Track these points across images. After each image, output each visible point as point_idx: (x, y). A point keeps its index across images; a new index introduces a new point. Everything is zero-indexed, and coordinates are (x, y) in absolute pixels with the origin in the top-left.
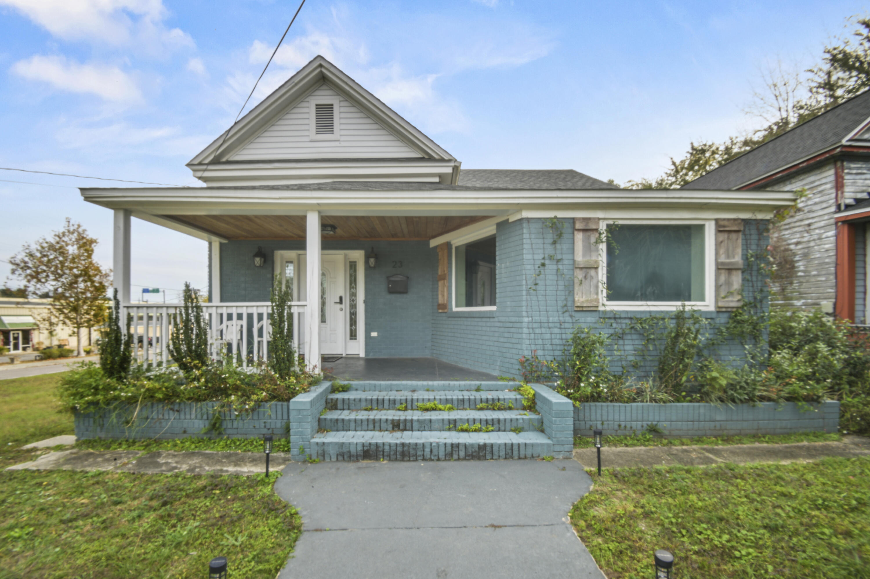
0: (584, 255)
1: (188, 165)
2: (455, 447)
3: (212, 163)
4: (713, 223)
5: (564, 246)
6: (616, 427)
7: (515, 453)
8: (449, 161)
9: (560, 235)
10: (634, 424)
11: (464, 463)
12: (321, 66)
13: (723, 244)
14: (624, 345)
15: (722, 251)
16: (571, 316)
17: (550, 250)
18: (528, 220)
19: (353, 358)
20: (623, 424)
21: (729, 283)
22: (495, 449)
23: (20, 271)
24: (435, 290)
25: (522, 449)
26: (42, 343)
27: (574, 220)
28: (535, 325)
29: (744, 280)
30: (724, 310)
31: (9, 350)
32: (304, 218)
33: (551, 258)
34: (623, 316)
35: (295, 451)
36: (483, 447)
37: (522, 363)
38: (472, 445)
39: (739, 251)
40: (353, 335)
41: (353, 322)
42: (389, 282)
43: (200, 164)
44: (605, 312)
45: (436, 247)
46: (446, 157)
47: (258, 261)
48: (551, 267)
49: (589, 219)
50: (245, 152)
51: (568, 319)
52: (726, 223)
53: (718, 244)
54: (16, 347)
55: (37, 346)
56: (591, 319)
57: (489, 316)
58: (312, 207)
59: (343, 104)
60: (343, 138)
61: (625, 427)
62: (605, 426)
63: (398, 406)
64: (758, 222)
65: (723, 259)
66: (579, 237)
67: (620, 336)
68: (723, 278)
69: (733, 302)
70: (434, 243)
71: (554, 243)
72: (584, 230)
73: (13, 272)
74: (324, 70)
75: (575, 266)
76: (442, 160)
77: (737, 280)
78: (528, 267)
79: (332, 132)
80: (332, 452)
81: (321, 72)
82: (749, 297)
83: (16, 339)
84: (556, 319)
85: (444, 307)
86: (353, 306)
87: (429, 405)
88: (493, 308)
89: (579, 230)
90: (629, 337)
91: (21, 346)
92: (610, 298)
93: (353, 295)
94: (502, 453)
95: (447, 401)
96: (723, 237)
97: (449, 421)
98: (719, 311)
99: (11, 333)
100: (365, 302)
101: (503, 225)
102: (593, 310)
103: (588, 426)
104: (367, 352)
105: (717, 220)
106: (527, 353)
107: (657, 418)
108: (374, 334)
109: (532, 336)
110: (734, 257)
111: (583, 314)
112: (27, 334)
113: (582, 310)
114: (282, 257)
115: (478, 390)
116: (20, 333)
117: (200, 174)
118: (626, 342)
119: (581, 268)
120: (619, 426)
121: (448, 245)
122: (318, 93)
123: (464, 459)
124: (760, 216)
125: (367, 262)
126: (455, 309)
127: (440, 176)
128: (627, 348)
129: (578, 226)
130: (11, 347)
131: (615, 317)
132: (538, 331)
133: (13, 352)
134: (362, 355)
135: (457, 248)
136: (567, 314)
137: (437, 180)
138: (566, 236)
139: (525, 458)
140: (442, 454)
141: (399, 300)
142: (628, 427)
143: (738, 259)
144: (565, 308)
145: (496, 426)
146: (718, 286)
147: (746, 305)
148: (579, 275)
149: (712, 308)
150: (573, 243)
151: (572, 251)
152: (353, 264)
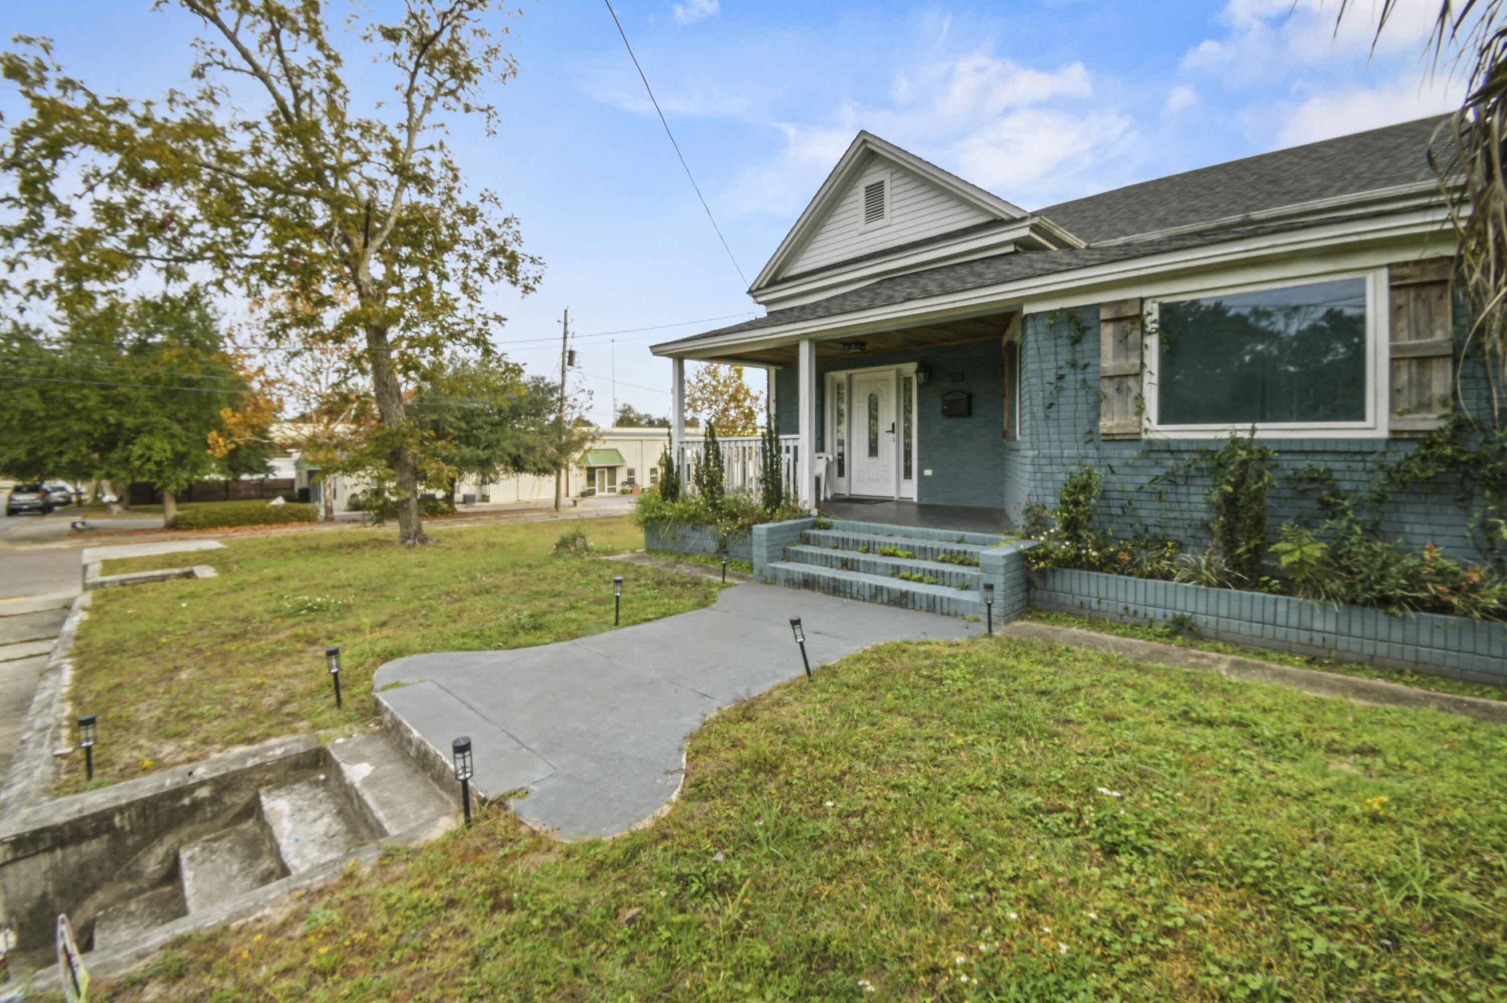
0: (1115, 357)
1: (750, 291)
2: (879, 589)
3: (769, 285)
4: (1384, 274)
5: (1087, 346)
6: (1121, 610)
7: (938, 607)
8: (1023, 219)
9: (1080, 332)
10: (1151, 611)
11: (885, 607)
12: (865, 141)
13: (1403, 311)
14: (1189, 494)
15: (1402, 324)
16: (1098, 449)
17: (1067, 354)
18: (1034, 316)
19: (902, 503)
20: (1132, 608)
21: (1422, 385)
22: (917, 598)
25: (945, 603)
27: (1097, 308)
28: (1043, 461)
29: (1456, 376)
30: (1406, 436)
32: (797, 346)
33: (1069, 365)
34: (1184, 447)
35: (756, 571)
36: (905, 595)
38: (894, 590)
40: (908, 474)
41: (908, 456)
42: (945, 402)
43: (758, 289)
44: (1150, 442)
45: (1004, 349)
46: (1018, 215)
48: (1070, 379)
49: (1125, 302)
50: (798, 264)
51: (1092, 452)
52: (1406, 271)
53: (1395, 311)
56: (1130, 453)
57: (1020, 448)
58: (804, 336)
59: (895, 176)
60: (895, 221)
61: (1136, 613)
62: (1104, 606)
63: (861, 548)
65: (1405, 341)
66: (1108, 333)
67: (1177, 479)
68: (1404, 378)
69: (1428, 421)
70: (1004, 341)
71: (1072, 343)
72: (1117, 320)
74: (869, 146)
75: (1102, 377)
76: (1013, 221)
77: (1441, 378)
78: (1034, 381)
79: (883, 216)
81: (867, 149)
84: (1073, 453)
85: (1005, 435)
86: (908, 435)
87: (888, 549)
89: (1107, 321)
90: (1199, 481)
92: (1162, 420)
93: (908, 420)
94: (924, 605)
95: (909, 548)
96: (1405, 297)
97: (893, 567)
98: (1396, 437)
100: (918, 430)
102: (1130, 439)
103: (1077, 602)
104: (920, 496)
105: (1390, 266)
107: (1191, 607)
108: (928, 472)
109: (1039, 476)
110: (1432, 333)
111: (1116, 445)
113: (1110, 439)
114: (833, 378)
115: (961, 541)
118: (1193, 490)
119: (1111, 378)
120: (1126, 609)
121: (1011, 346)
122: (866, 173)
123: (887, 604)
125: (920, 377)
126: (1018, 437)
127: (1016, 242)
128: (1194, 499)
129: (1104, 314)
131: (1171, 449)
132: (1047, 469)
134: (915, 500)
136: (1091, 445)
137: (1011, 249)
138: (1087, 333)
139: (949, 614)
140: (867, 595)
141: (962, 426)
142: (1141, 613)
143: (1441, 336)
144: (1089, 437)
145: (940, 579)
146: (1395, 392)
147: (1460, 426)
148: (1108, 388)
149: (1383, 433)
150: (1098, 341)
151: (1098, 352)
152: (908, 380)
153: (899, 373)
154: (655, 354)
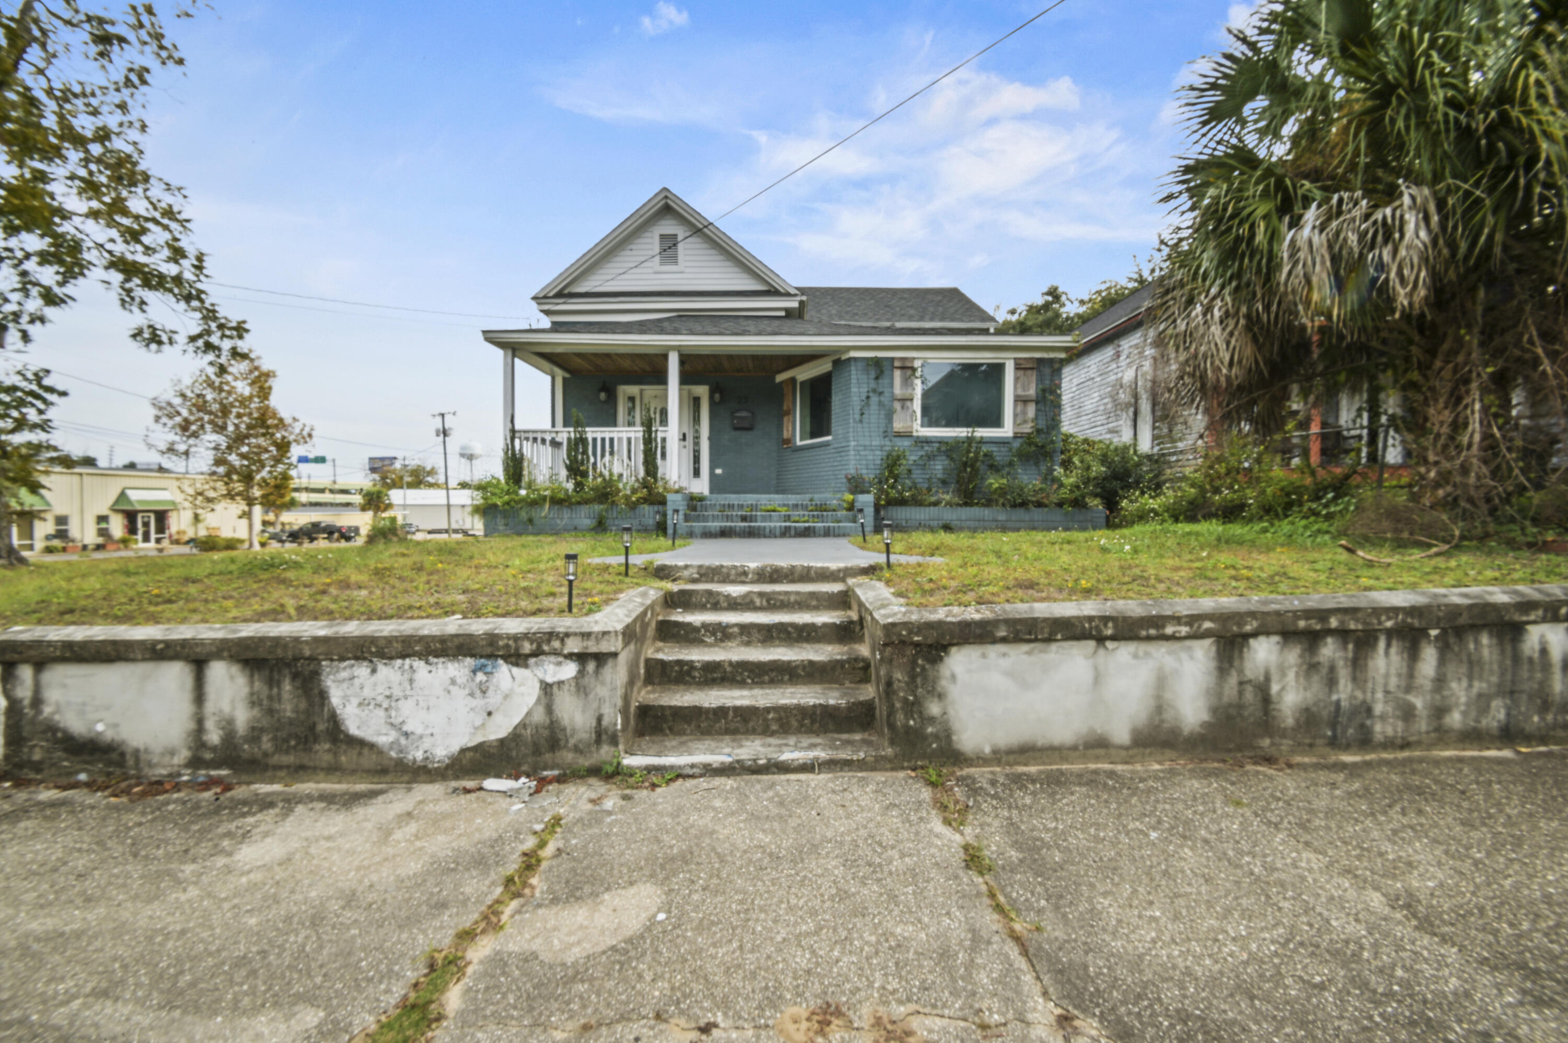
0: (900, 388)
1: (534, 298)
2: (788, 528)
3: (559, 296)
4: (1013, 362)
5: (884, 381)
6: (917, 525)
7: (831, 532)
8: (794, 294)
9: (882, 372)
10: (933, 523)
12: (666, 197)
13: (1020, 379)
14: (934, 465)
15: (1019, 385)
16: (890, 440)
17: (873, 384)
18: (855, 359)
19: (695, 495)
20: (923, 523)
21: (1024, 413)
22: (817, 529)
23: (164, 420)
24: (780, 427)
25: (836, 529)
26: (184, 532)
27: (892, 360)
28: (860, 448)
29: (1037, 410)
30: (1020, 435)
31: (136, 541)
33: (874, 391)
34: (933, 440)
36: (808, 528)
37: (849, 480)
39: (1033, 386)
40: (697, 473)
41: (697, 459)
42: (734, 419)
43: (545, 297)
44: (917, 437)
45: (781, 383)
46: (791, 291)
47: (603, 396)
48: (874, 399)
49: (906, 358)
50: (586, 285)
51: (887, 443)
52: (1023, 362)
53: (1017, 379)
54: (146, 538)
55: (175, 537)
56: (906, 443)
57: (827, 444)
58: (673, 348)
59: (687, 234)
60: (686, 270)
61: (925, 525)
62: (909, 524)
63: (746, 509)
64: (1051, 361)
65: (1020, 392)
66: (897, 374)
67: (930, 457)
68: (1019, 408)
69: (1027, 429)
70: (780, 378)
71: (877, 378)
72: (902, 368)
73: (157, 419)
74: (669, 201)
75: (894, 399)
76: (787, 294)
77: (1031, 410)
79: (676, 263)
80: (697, 531)
81: (667, 203)
82: (1042, 424)
83: (146, 524)
84: (878, 443)
85: (788, 441)
86: (697, 443)
87: (769, 508)
88: (829, 438)
89: (897, 368)
90: (938, 458)
91: (153, 536)
92: (924, 425)
93: (697, 432)
94: (822, 532)
95: (785, 505)
96: (1021, 373)
97: (785, 516)
98: (1016, 436)
99: (140, 516)
100: (710, 438)
101: (837, 363)
102: (908, 435)
104: (711, 490)
105: (1016, 359)
106: (853, 471)
107: (949, 517)
108: (719, 471)
109: (858, 458)
110: (1029, 390)
111: (900, 438)
112: (161, 517)
113: (899, 435)
114: (625, 390)
115: (811, 500)
116: (152, 516)
117: (546, 307)
118: (936, 462)
119: (899, 400)
120: (920, 524)
121: (793, 380)
122: (663, 222)
124: (1052, 355)
125: (711, 398)
126: (799, 443)
127: (787, 310)
128: (937, 467)
129: (897, 364)
130: (140, 536)
131: (927, 441)
133: (141, 545)
134: (706, 493)
135: (802, 383)
136: (887, 438)
137: (783, 314)
138: (887, 373)
140: (778, 533)
141: (744, 437)
142: (927, 524)
143: (1032, 392)
144: (885, 434)
145: (821, 519)
146: (1015, 415)
147: (1039, 431)
148: (897, 405)
149: (1010, 434)
150: (892, 378)
151: (892, 385)
152: (696, 401)
153: (689, 392)
154: (487, 339)
